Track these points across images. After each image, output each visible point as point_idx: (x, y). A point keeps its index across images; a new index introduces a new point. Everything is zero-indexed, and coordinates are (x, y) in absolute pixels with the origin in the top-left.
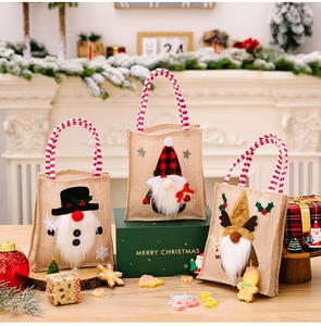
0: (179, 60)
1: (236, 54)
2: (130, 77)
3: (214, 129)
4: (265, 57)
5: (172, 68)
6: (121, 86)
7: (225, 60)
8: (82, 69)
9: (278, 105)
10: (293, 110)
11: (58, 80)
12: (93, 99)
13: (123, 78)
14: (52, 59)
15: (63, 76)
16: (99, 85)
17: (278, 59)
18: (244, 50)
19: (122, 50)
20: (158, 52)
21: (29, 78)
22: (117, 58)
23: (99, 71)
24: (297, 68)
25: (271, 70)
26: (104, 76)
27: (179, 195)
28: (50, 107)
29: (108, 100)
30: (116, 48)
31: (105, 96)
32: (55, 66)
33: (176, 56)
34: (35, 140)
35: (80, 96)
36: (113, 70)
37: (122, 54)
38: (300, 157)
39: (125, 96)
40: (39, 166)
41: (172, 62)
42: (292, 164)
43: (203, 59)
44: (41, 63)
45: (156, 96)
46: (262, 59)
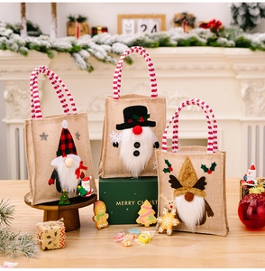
0: (153, 38)
1: (202, 33)
2: (111, 53)
3: (184, 98)
4: (227, 35)
5: (148, 45)
6: (104, 61)
7: (193, 38)
8: (71, 46)
9: (238, 77)
10: (250, 81)
11: (50, 56)
12: (80, 72)
13: (105, 54)
14: (45, 37)
15: (54, 52)
16: (86, 60)
17: (238, 37)
18: (208, 30)
19: (105, 30)
20: (136, 31)
21: (25, 54)
22: (101, 36)
23: (86, 47)
24: (254, 45)
25: (232, 47)
26: (90, 52)
28: (44, 78)
29: (93, 73)
30: (99, 28)
31: (91, 69)
32: (48, 45)
33: (151, 35)
35: (69, 70)
36: (97, 47)
37: (105, 33)
39: (108, 69)
41: (148, 40)
42: (249, 127)
43: (174, 37)
44: (36, 41)
45: (133, 69)
46: (224, 37)
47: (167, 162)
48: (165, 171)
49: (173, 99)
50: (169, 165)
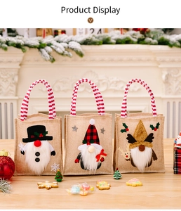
0: (98, 38)
1: (134, 35)
2: (68, 49)
3: (120, 81)
4: (152, 36)
5: (94, 43)
6: (62, 54)
7: (127, 38)
8: (39, 44)
9: (160, 66)
10: (169, 69)
11: (24, 51)
12: (46, 63)
13: (64, 49)
14: (20, 37)
15: (27, 48)
16: (49, 54)
17: (160, 37)
18: (139, 32)
19: (64, 32)
20: (86, 33)
21: (6, 49)
22: (61, 36)
23: (49, 45)
24: (171, 43)
25: (155, 44)
26: (52, 48)
27: (98, 157)
28: (19, 67)
29: (55, 63)
30: (60, 31)
31: (53, 60)
32: (22, 42)
33: (97, 35)
34: (10, 87)
35: (37, 61)
36: (58, 44)
37: (64, 34)
38: (174, 99)
39: (65, 60)
40: (12, 104)
41: (94, 39)
42: (168, 103)
43: (114, 38)
44: (14, 40)
45: (84, 60)
46: (150, 37)
47: (124, 125)
48: (122, 131)
49: (113, 82)
50: (126, 127)
